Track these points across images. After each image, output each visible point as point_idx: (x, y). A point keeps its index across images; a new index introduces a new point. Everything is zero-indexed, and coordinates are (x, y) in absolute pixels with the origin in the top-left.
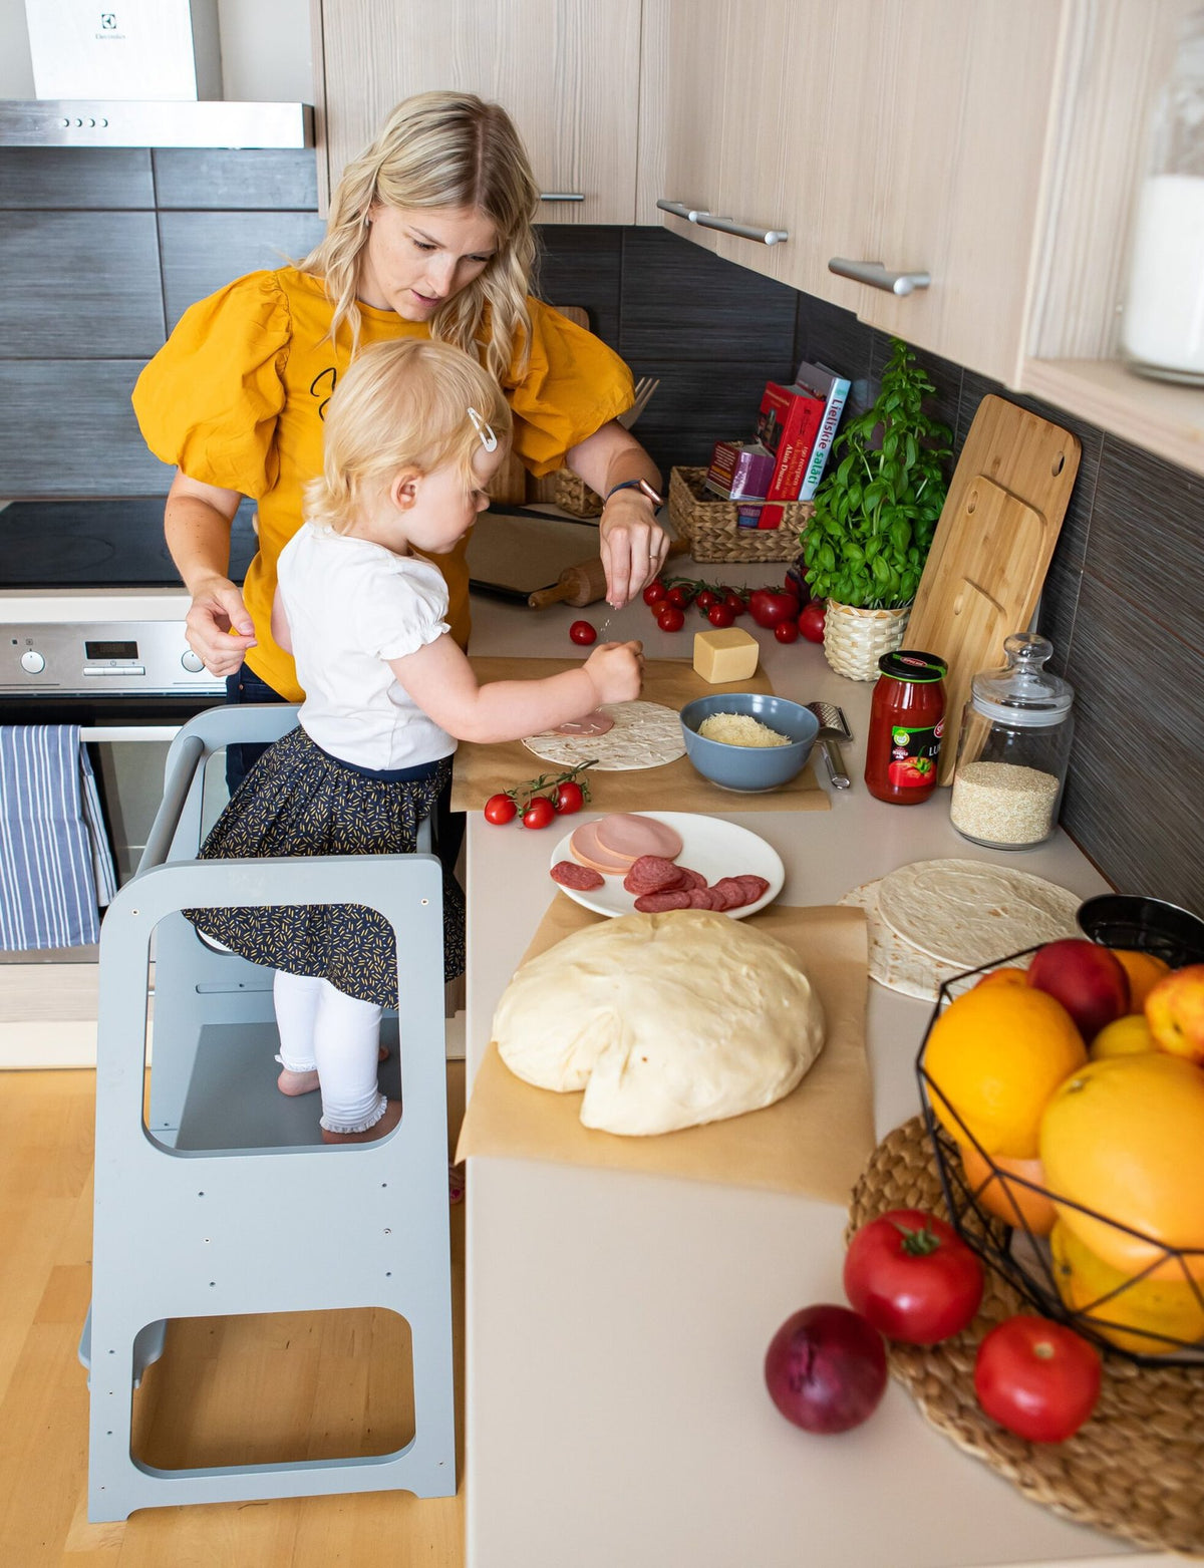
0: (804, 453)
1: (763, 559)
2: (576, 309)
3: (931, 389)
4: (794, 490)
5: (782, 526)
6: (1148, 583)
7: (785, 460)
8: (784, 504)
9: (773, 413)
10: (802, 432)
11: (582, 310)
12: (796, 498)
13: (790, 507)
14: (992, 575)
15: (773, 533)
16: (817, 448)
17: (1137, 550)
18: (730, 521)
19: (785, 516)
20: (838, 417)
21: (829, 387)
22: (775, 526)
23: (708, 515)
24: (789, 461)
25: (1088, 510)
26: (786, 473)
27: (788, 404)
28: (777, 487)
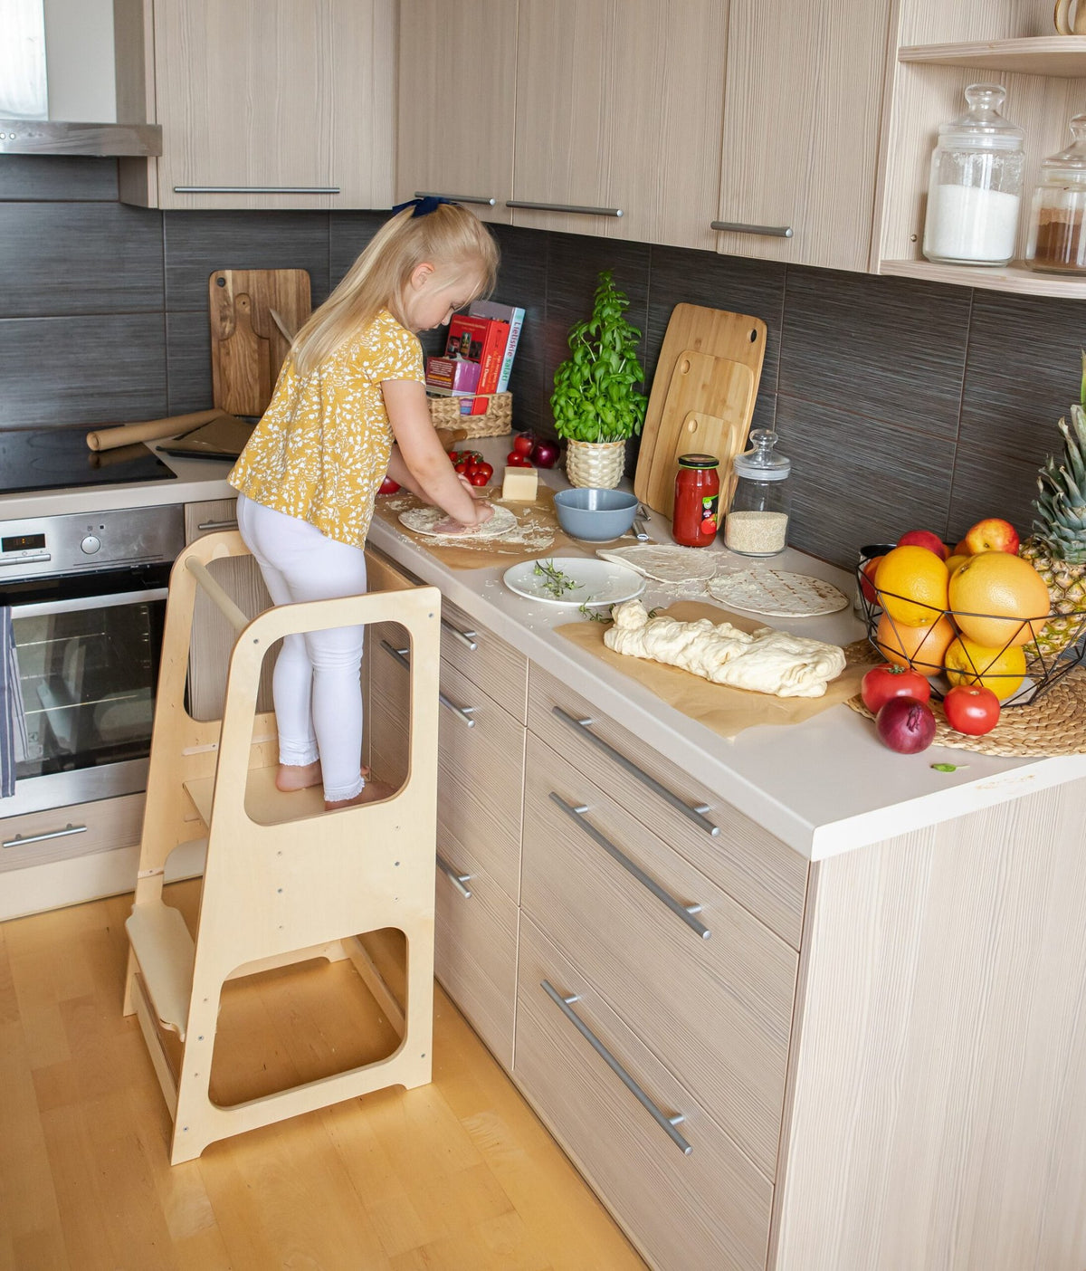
0: (499, 360)
1: (477, 436)
2: (301, 271)
3: (627, 303)
4: (493, 386)
5: (489, 411)
6: (831, 390)
7: (487, 366)
8: (489, 396)
9: (466, 336)
10: (497, 346)
11: (305, 272)
12: (494, 392)
13: (493, 398)
14: (715, 406)
15: (482, 417)
16: (506, 356)
17: (819, 374)
18: (455, 410)
19: (490, 404)
20: (518, 334)
21: (510, 315)
22: (483, 412)
23: (441, 408)
24: (490, 366)
25: (776, 359)
26: (488, 374)
27: (484, 327)
28: (483, 385)
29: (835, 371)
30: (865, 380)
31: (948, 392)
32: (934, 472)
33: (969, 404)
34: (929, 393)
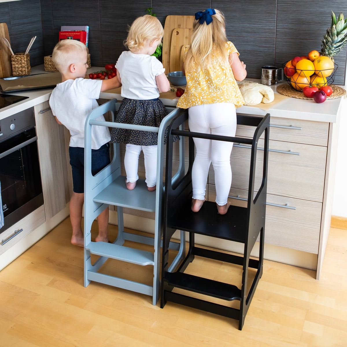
10: (84, 39)
16: (86, 42)
20: (88, 35)
29: (232, 27)
30: (243, 27)
31: (272, 27)
32: (269, 47)
33: (279, 29)
34: (266, 28)
